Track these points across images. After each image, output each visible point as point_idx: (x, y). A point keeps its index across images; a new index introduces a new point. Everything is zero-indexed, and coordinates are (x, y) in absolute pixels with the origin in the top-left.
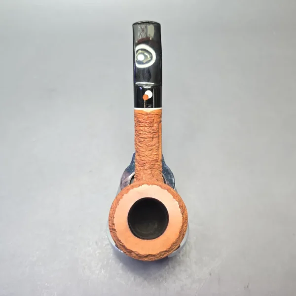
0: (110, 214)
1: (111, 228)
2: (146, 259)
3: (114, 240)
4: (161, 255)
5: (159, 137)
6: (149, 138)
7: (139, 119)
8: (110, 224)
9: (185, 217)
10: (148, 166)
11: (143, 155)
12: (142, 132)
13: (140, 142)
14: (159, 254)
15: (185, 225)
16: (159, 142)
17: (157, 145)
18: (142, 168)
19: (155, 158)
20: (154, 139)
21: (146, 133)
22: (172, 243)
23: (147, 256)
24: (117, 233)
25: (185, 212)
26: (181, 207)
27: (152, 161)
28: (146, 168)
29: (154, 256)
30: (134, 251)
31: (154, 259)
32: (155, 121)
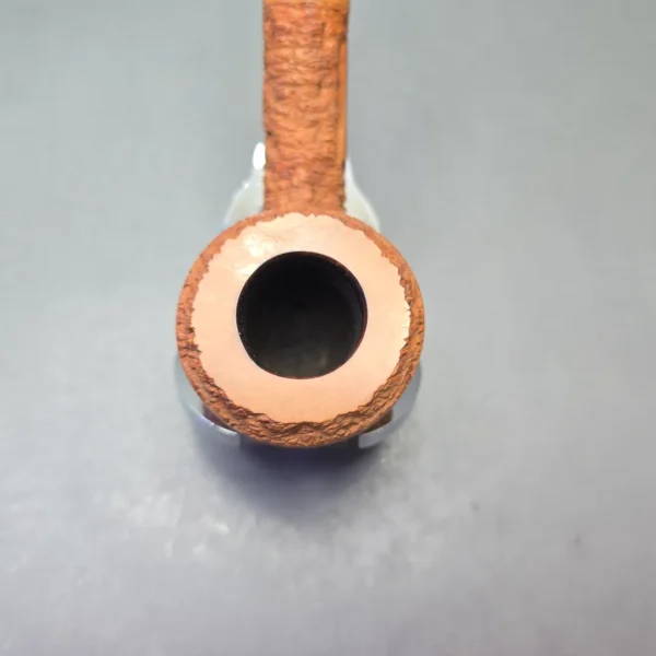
0: (180, 304)
1: (184, 344)
2: (293, 440)
3: (192, 383)
4: (340, 428)
5: (339, 85)
6: (308, 82)
7: (280, 23)
8: (182, 335)
9: (417, 314)
10: (302, 174)
11: (290, 140)
12: (285, 66)
13: (281, 98)
14: (335, 421)
15: (417, 339)
16: (339, 101)
17: (332, 110)
18: (283, 184)
19: (325, 151)
20: (325, 91)
21: (300, 68)
22: (375, 389)
23: (296, 429)
24: (201, 357)
25: (419, 303)
26: (407, 282)
27: (315, 160)
28: (295, 181)
29: (318, 427)
30: (255, 412)
31: (318, 438)
32: (328, 30)
